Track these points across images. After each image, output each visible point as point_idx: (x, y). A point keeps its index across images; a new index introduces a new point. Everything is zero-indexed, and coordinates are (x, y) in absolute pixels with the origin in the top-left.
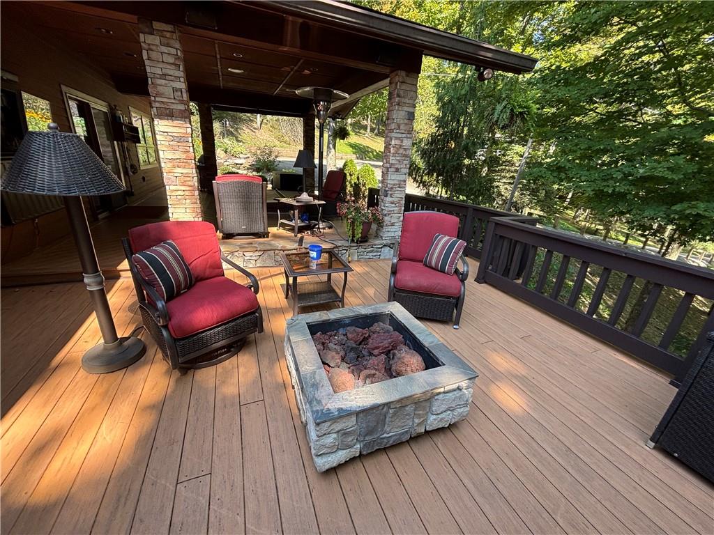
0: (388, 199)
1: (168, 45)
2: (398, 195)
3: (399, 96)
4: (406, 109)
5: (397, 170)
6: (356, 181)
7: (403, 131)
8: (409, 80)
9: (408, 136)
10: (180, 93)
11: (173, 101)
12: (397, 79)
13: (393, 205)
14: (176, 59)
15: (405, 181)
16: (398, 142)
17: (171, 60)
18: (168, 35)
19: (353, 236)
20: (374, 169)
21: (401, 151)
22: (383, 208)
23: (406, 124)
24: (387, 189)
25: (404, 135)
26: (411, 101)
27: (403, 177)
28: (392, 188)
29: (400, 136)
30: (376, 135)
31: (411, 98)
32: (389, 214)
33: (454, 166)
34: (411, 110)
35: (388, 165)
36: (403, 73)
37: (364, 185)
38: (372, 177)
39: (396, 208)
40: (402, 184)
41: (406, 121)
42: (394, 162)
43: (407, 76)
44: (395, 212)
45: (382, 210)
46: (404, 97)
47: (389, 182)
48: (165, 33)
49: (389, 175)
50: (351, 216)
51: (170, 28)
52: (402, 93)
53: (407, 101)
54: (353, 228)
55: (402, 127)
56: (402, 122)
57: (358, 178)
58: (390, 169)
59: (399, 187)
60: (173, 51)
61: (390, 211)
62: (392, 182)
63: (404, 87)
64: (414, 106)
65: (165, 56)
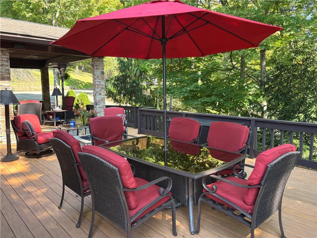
0: (98, 106)
1: (5, 55)
2: (102, 104)
3: (96, 66)
4: (100, 70)
5: (100, 94)
6: (77, 102)
7: (100, 79)
8: (100, 60)
9: (103, 80)
10: (8, 71)
11: (5, 74)
12: (95, 60)
13: (101, 109)
14: (7, 59)
15: (104, 98)
16: (99, 83)
17: (6, 60)
18: (5, 52)
19: (84, 123)
20: (87, 95)
21: (101, 86)
22: (96, 110)
23: (101, 76)
24: (97, 102)
25: (101, 80)
26: (101, 68)
27: (103, 97)
28: (99, 101)
29: (99, 80)
30: (83, 71)
31: (102, 66)
32: (99, 113)
33: (130, 91)
34: (102, 71)
35: (96, 92)
36: (97, 58)
37: (82, 104)
38: (86, 99)
39: (102, 110)
40: (103, 100)
41: (101, 75)
42: (98, 91)
43: (99, 59)
44: (102, 111)
45: (96, 111)
46: (98, 66)
47: (97, 99)
48: (4, 51)
49: (97, 96)
50: (82, 114)
51: (6, 49)
52: (97, 65)
53: (100, 67)
54: (83, 119)
55: (99, 77)
56: (99, 75)
57: (78, 101)
58: (97, 94)
59: (102, 101)
60: (7, 57)
61: (99, 111)
62: (99, 99)
63: (98, 63)
64: (103, 69)
65: (3, 58)
